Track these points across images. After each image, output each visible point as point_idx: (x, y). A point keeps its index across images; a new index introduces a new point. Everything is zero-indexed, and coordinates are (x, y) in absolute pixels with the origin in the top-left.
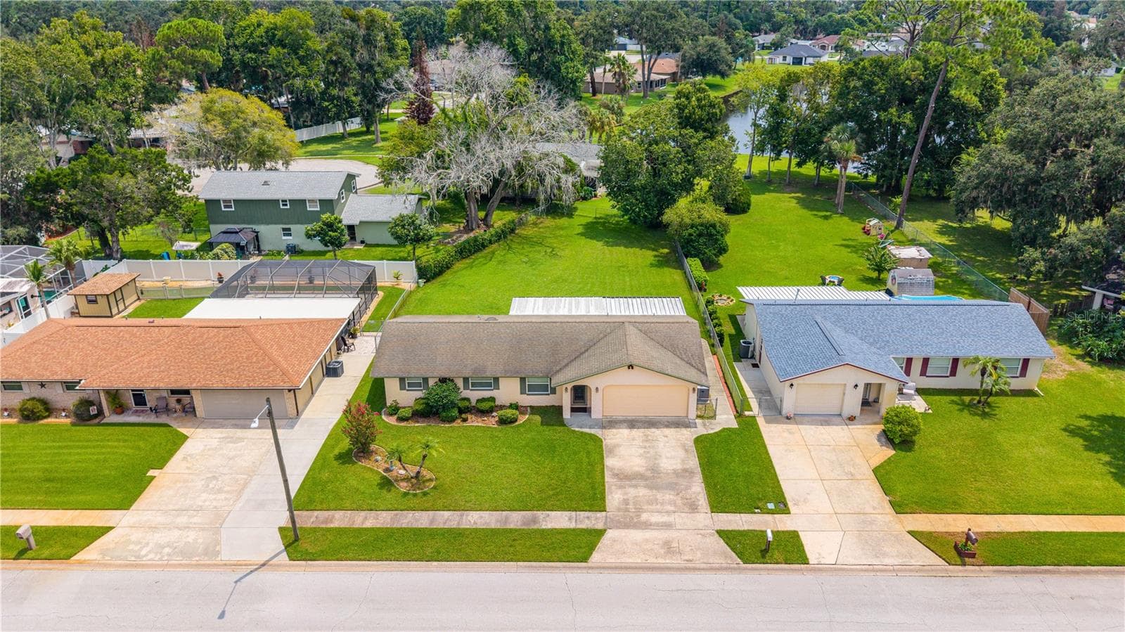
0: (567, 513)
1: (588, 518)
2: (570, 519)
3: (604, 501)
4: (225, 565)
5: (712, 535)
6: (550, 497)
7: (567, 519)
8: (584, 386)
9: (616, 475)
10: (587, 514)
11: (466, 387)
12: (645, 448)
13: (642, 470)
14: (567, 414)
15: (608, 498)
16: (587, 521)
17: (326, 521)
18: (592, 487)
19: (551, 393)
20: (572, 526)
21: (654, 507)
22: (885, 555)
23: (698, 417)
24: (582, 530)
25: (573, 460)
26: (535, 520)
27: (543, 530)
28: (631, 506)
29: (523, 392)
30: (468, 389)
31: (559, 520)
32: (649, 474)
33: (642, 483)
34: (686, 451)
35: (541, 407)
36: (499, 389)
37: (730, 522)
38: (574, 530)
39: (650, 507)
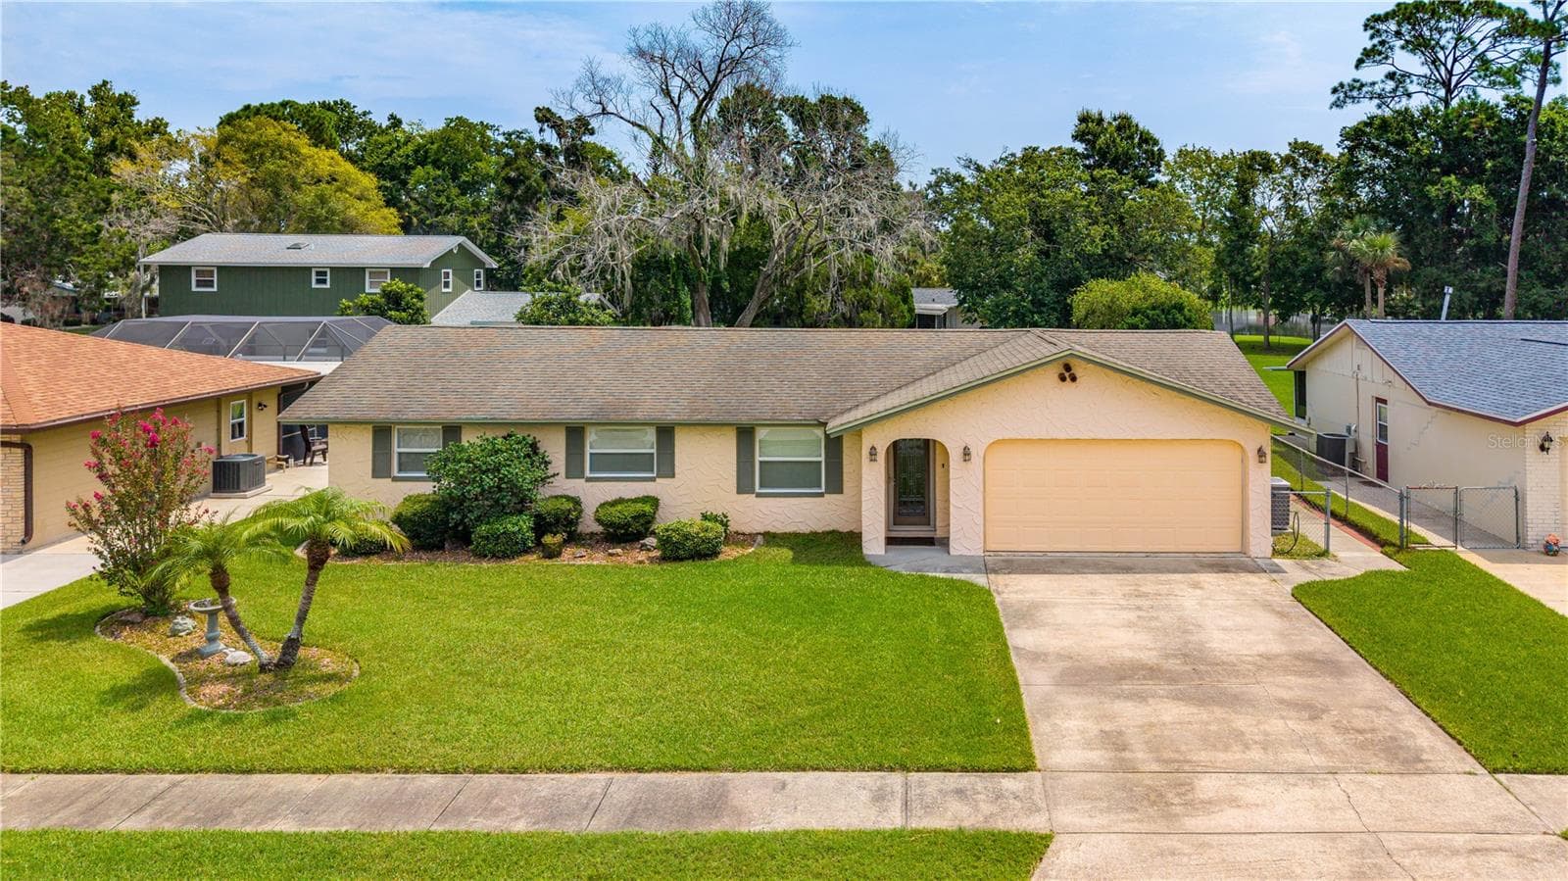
0: (871, 779)
1: (960, 792)
3: (1025, 736)
6: (800, 723)
8: (927, 442)
10: (954, 780)
11: (574, 470)
12: (1139, 608)
13: (1150, 657)
14: (874, 545)
18: (969, 697)
19: (828, 491)
21: (1235, 756)
23: (1276, 552)
24: (935, 837)
25: (891, 630)
26: (716, 803)
27: (749, 840)
28: (1139, 754)
29: (744, 486)
30: (581, 475)
32: (1174, 665)
33: (1162, 689)
34: (1282, 615)
35: (796, 535)
36: (673, 476)
38: (896, 836)
39: (1222, 756)
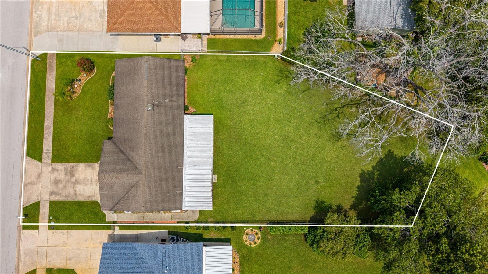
2: (48, 150)
3: (58, 162)
4: (31, 40)
5: (38, 199)
7: (48, 149)
9: (73, 167)
13: (76, 177)
15: (59, 164)
16: (46, 156)
17: (51, 66)
20: (44, 151)
22: (25, 256)
31: (48, 145)
37: (44, 206)
